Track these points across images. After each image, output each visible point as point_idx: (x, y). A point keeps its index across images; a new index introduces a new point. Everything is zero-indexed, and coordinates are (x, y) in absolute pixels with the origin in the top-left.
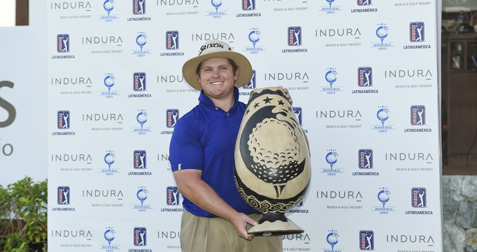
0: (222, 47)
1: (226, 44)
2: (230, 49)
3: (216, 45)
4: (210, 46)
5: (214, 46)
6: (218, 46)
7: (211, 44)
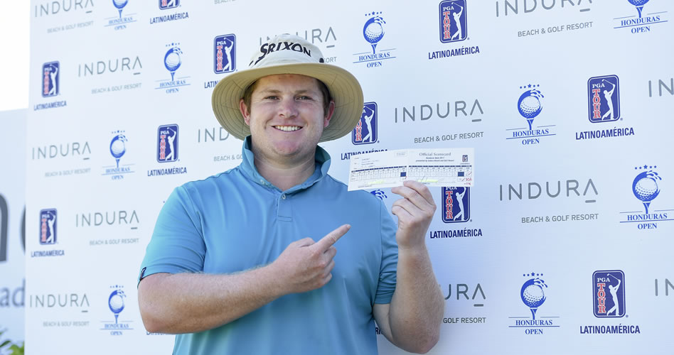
0: (309, 55)
1: (316, 49)
2: (322, 60)
3: (297, 48)
4: (283, 46)
5: (293, 49)
6: (301, 51)
7: (286, 43)
